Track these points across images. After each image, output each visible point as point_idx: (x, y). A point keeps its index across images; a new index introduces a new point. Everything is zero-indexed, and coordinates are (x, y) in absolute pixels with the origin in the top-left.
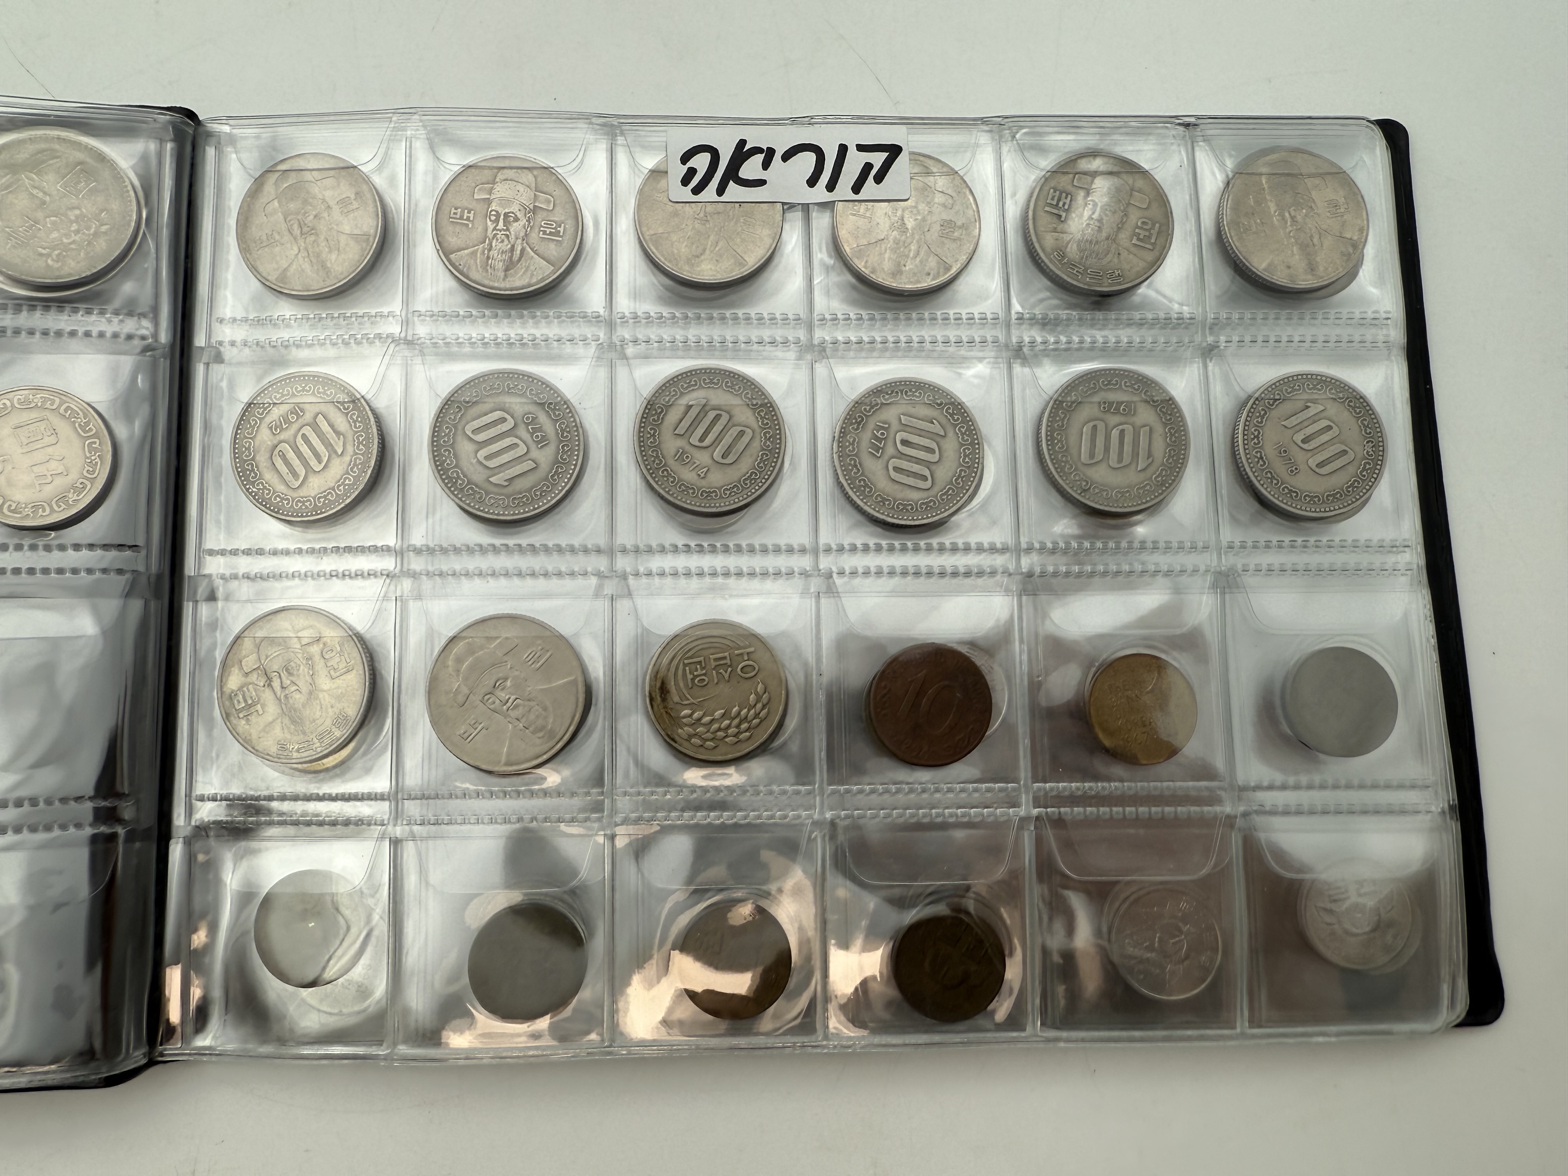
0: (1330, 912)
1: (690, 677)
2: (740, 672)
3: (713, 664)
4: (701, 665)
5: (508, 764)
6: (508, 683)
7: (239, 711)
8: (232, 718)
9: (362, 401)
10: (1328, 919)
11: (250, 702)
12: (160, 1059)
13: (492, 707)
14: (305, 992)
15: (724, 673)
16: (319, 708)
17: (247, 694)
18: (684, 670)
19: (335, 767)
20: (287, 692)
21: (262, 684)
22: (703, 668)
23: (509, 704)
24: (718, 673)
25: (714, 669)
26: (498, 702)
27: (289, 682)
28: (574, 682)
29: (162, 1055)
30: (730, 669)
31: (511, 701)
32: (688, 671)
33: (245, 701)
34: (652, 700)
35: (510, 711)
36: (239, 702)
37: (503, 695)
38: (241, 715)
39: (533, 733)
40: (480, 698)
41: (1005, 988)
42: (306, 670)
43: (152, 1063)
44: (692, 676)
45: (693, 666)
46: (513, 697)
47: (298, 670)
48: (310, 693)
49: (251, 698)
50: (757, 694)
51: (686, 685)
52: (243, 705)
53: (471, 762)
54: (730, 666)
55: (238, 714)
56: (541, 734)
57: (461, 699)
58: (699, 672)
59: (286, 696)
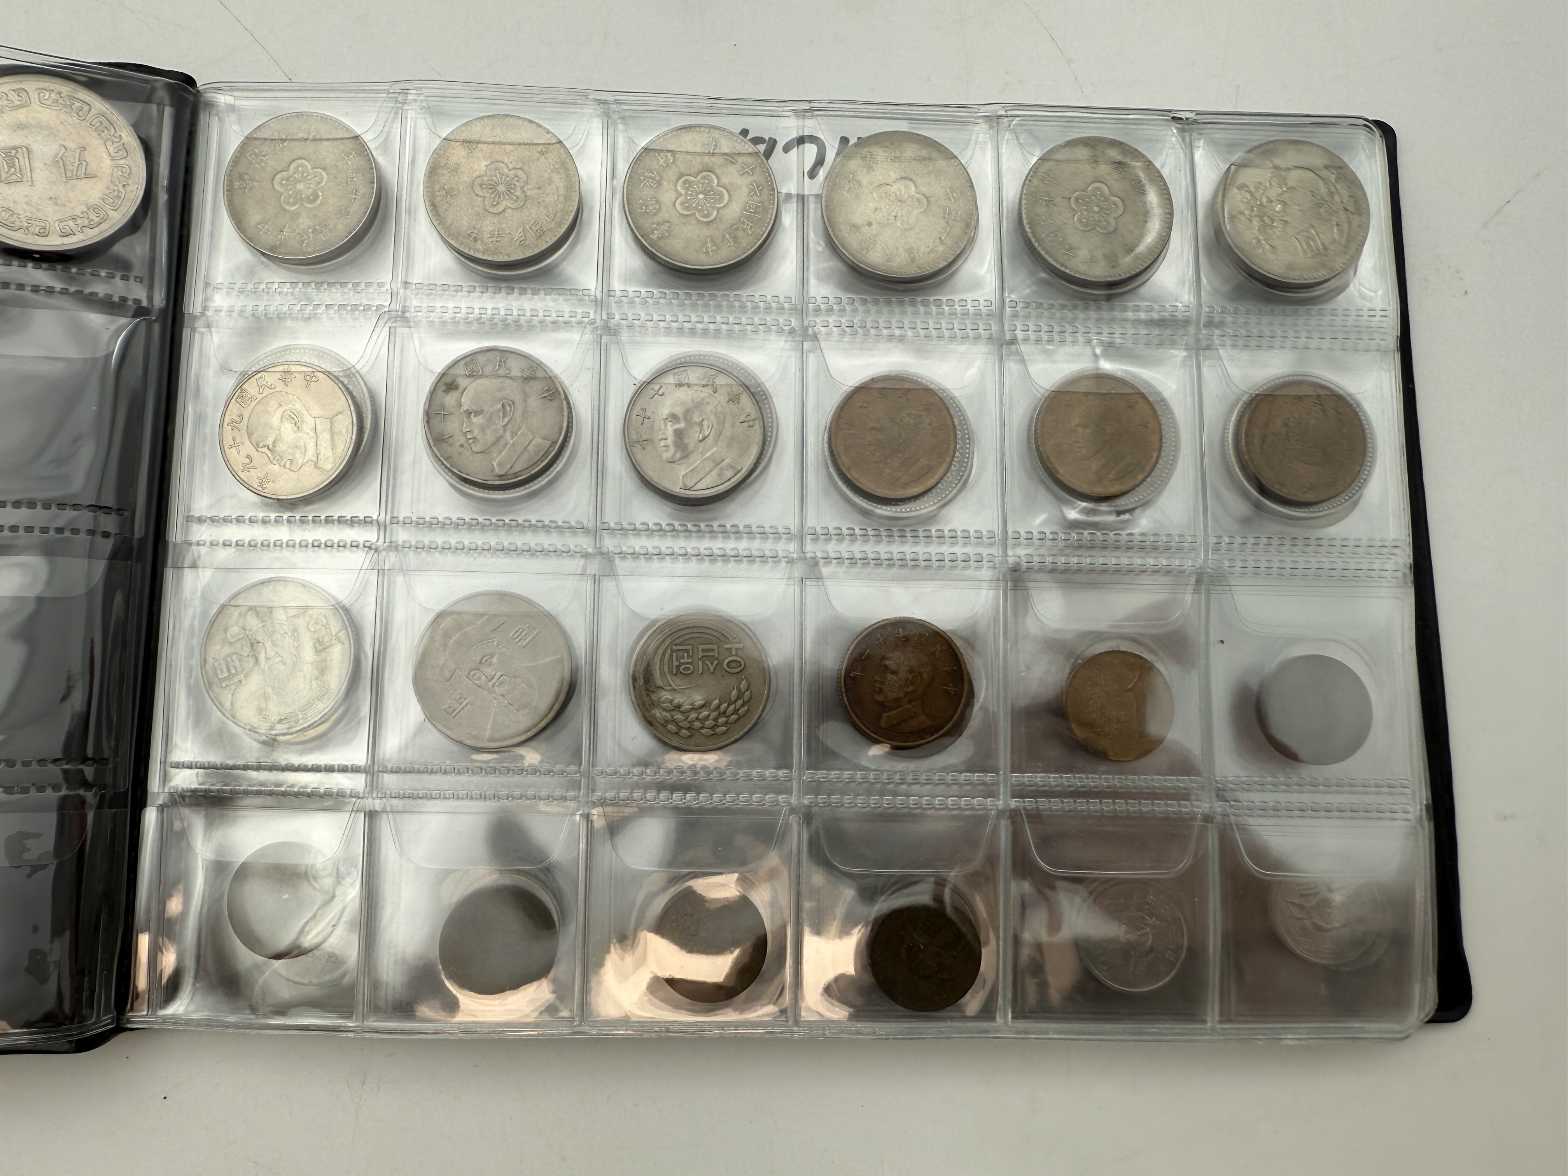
0: (1301, 907)
1: (675, 663)
2: (725, 667)
3: (701, 654)
4: (688, 653)
5: (490, 740)
6: (495, 660)
7: (221, 680)
8: (215, 687)
9: (358, 376)
10: (1297, 913)
11: (233, 671)
12: (129, 1026)
13: (478, 682)
14: (277, 964)
15: (710, 665)
16: (302, 680)
17: (231, 664)
18: (671, 656)
19: (314, 739)
20: (271, 663)
21: (246, 654)
22: (689, 657)
23: (494, 681)
24: (703, 662)
25: (700, 659)
26: (484, 678)
27: (273, 653)
28: (561, 661)
29: (129, 1022)
30: (716, 662)
31: (496, 677)
32: (674, 658)
33: (229, 670)
34: (634, 679)
35: (496, 688)
36: (222, 671)
37: (489, 671)
38: (224, 685)
39: (518, 710)
40: (466, 673)
41: (979, 979)
42: (291, 641)
43: (119, 1029)
44: (677, 663)
45: (681, 654)
46: (499, 674)
47: (284, 641)
48: (295, 665)
49: (235, 667)
50: (739, 690)
51: (671, 672)
52: (227, 674)
53: (455, 737)
54: (717, 659)
55: (221, 683)
56: (526, 711)
57: (447, 674)
58: (686, 660)
59: (270, 667)
